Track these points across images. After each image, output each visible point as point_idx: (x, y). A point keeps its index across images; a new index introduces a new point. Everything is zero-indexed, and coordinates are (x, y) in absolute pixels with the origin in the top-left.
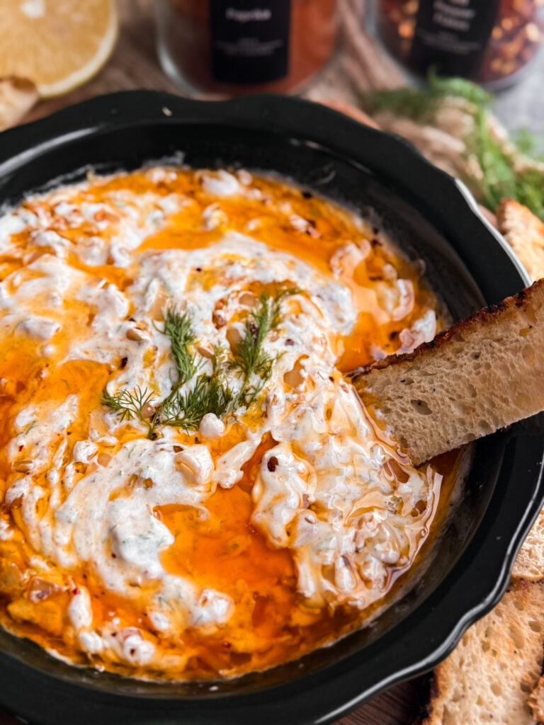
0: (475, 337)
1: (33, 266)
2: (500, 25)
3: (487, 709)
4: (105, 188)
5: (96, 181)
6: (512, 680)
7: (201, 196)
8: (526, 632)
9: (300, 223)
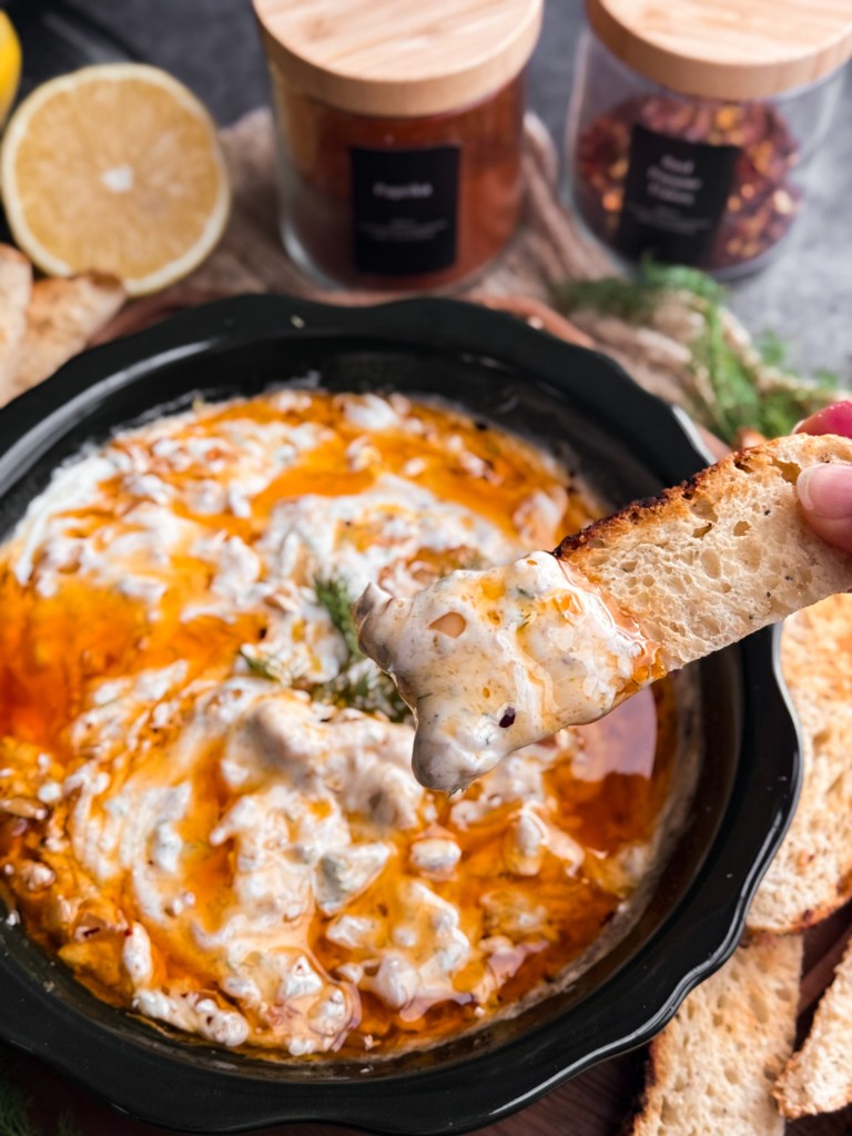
0: (627, 541)
1: (130, 519)
2: (738, 193)
3: (720, 1100)
4: (219, 418)
5: (203, 411)
6: (752, 1063)
7: (344, 427)
8: (771, 1002)
9: (475, 465)
